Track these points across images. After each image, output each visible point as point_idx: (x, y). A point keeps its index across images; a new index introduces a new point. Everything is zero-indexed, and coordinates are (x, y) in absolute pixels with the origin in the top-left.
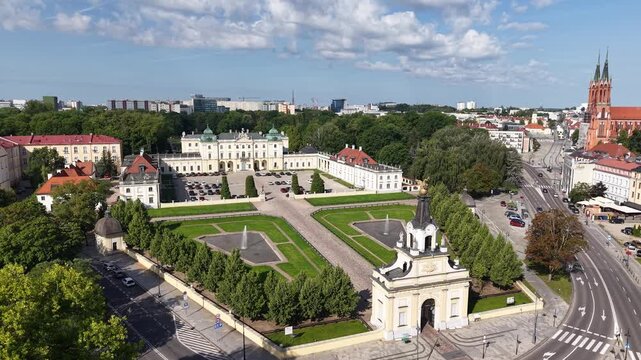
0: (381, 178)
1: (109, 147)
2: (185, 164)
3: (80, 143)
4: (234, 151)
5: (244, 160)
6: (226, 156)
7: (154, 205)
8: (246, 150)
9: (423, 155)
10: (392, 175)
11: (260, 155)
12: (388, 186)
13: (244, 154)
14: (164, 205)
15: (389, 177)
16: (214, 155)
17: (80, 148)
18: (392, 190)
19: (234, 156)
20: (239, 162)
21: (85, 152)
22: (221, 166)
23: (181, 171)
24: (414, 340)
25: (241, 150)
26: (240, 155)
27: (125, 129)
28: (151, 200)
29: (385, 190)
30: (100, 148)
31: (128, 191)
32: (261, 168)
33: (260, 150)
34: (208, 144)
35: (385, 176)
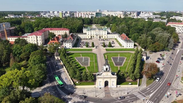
0: (127, 44)
1: (66, 31)
2: (83, 36)
3: (60, 30)
4: (94, 33)
5: (97, 35)
6: (92, 34)
7: (71, 48)
8: (98, 33)
9: (141, 38)
10: (131, 44)
11: (101, 34)
12: (130, 46)
13: (97, 34)
14: (73, 48)
15: (130, 44)
16: (90, 34)
17: (60, 31)
18: (131, 48)
19: (94, 34)
20: (96, 36)
21: (61, 32)
22: (91, 37)
23: (82, 38)
24: (102, 89)
25: (96, 33)
26: (96, 34)
27: (71, 26)
28: (70, 47)
29: (128, 48)
30: (64, 31)
31: (65, 44)
32: (101, 37)
33: (101, 33)
34: (88, 31)
35: (129, 44)
